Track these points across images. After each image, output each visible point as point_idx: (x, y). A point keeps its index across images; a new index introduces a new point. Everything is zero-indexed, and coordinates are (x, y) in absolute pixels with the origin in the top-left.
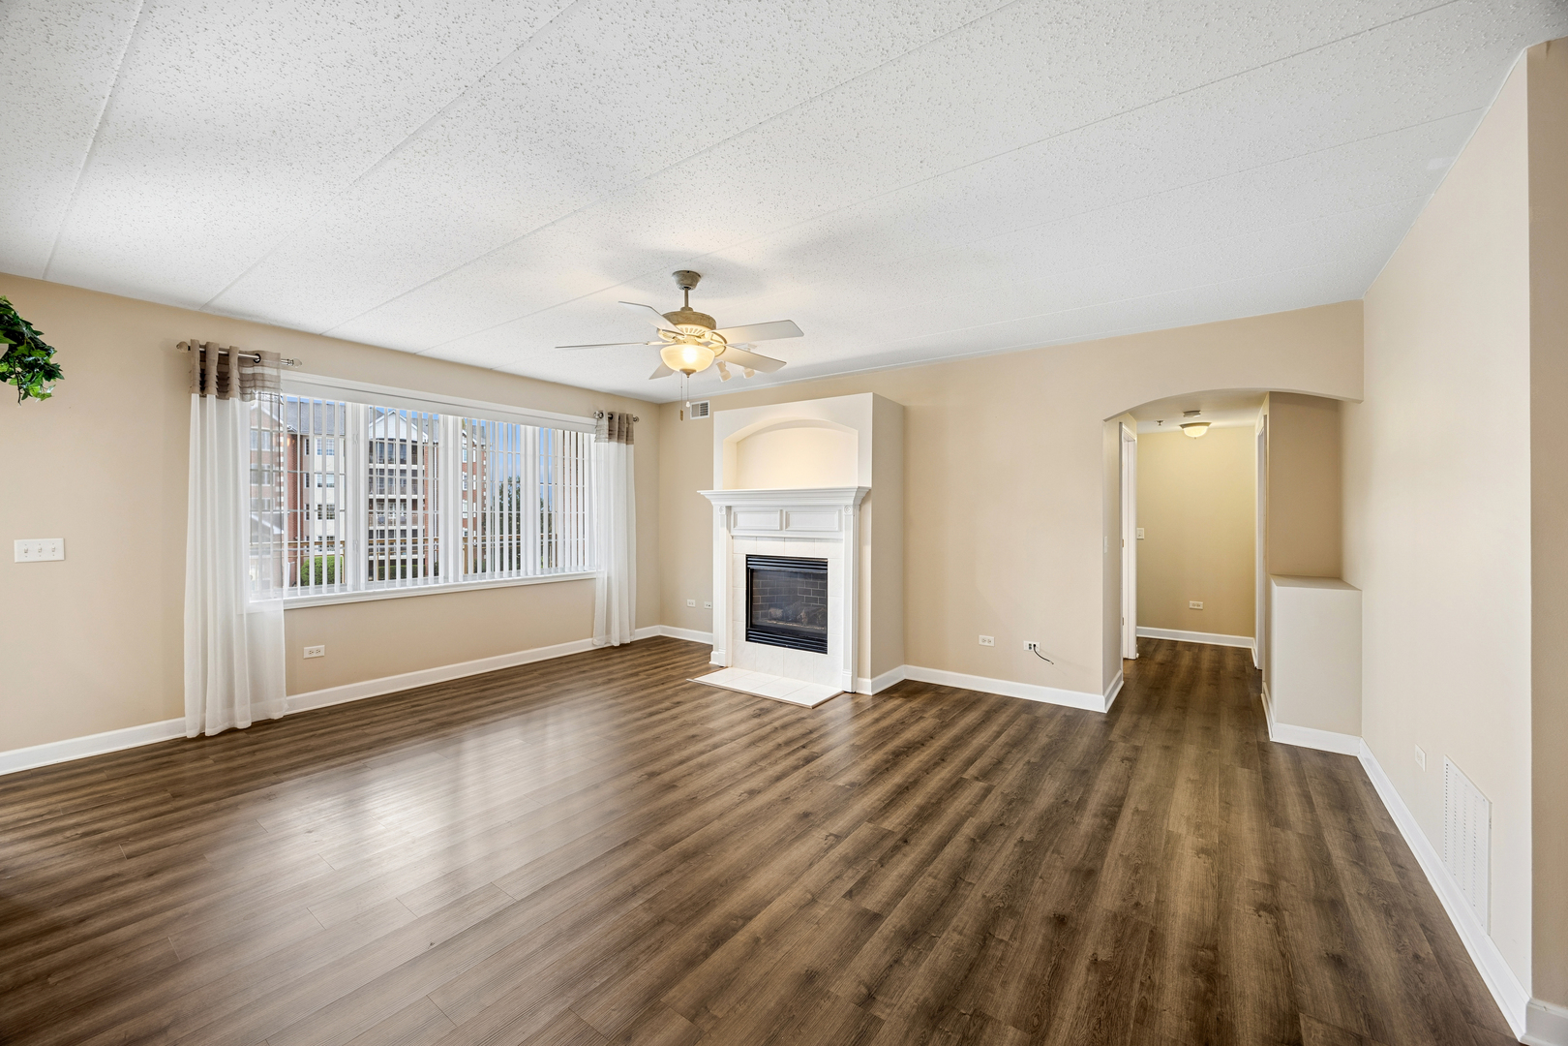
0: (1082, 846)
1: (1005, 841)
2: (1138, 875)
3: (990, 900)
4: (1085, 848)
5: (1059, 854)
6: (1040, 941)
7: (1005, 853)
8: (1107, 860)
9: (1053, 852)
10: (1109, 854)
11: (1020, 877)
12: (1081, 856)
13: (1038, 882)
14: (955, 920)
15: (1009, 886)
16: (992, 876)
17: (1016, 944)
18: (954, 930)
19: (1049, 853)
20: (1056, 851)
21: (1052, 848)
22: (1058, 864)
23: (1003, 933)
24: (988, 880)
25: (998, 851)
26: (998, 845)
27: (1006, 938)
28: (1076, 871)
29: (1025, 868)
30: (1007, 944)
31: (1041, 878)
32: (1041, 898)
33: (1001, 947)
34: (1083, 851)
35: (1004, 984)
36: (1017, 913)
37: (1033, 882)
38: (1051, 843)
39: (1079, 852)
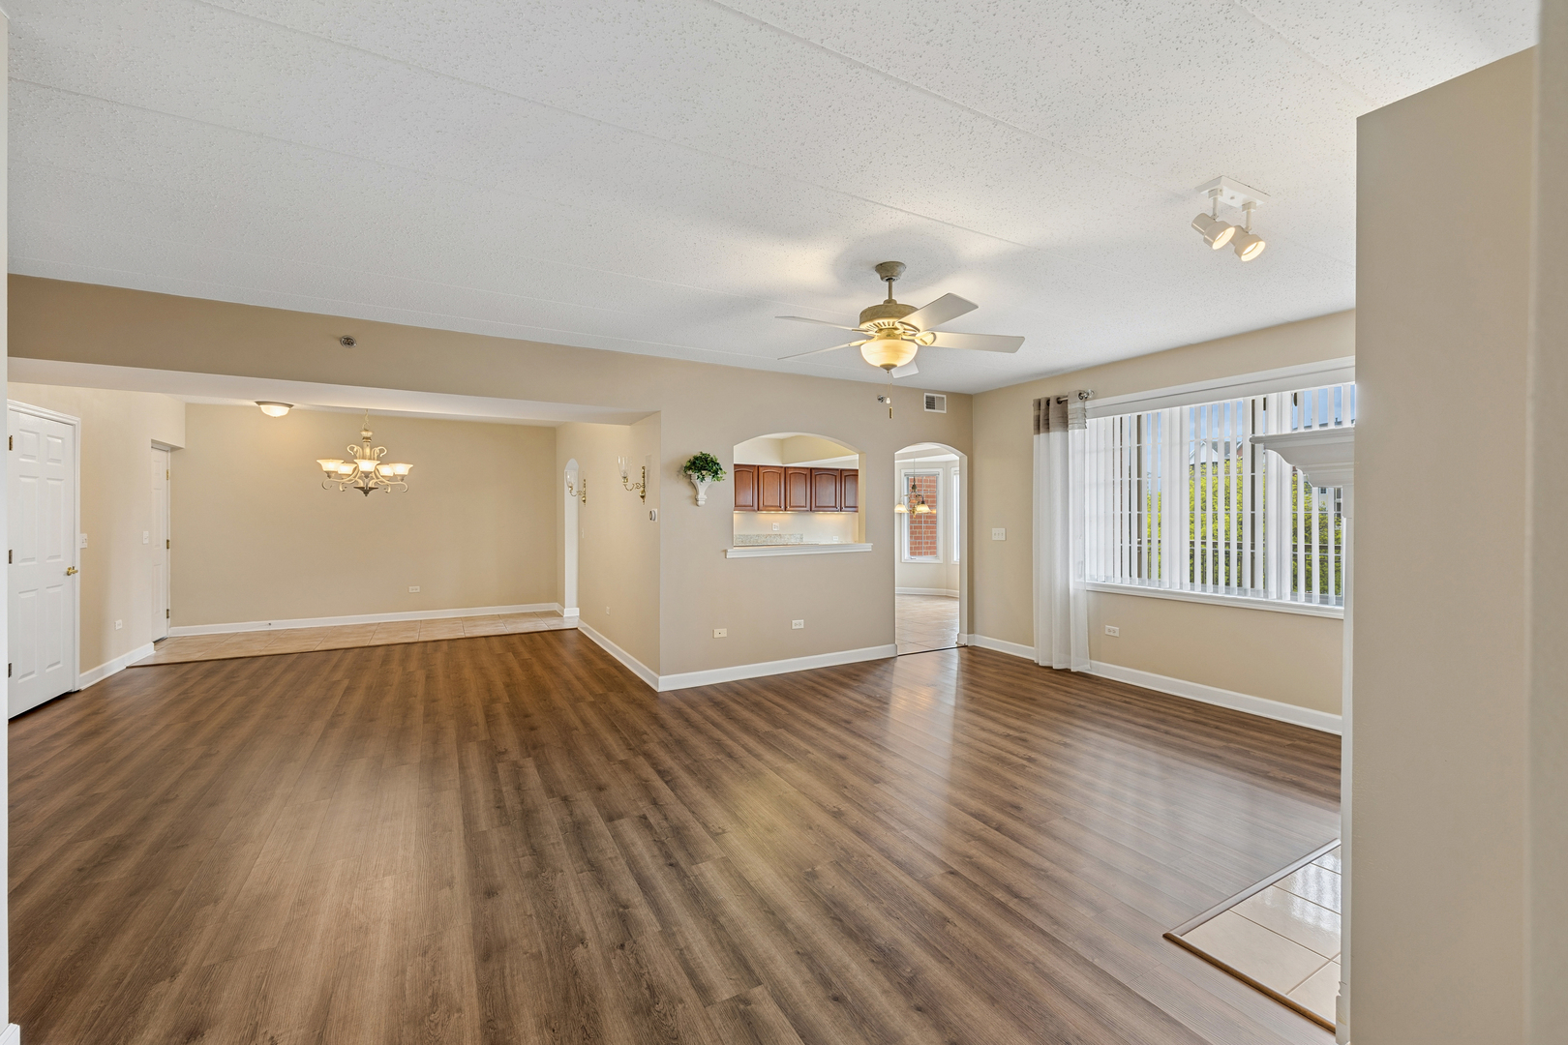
0: (513, 988)
1: (597, 928)
2: (430, 994)
3: (555, 871)
4: (508, 987)
5: (532, 955)
6: (497, 872)
7: (584, 917)
8: (474, 990)
9: (540, 953)
10: (475, 1000)
11: (549, 904)
12: (507, 971)
13: (530, 911)
14: (564, 847)
15: (551, 890)
16: (573, 890)
17: (512, 861)
18: (558, 843)
19: (543, 947)
20: (537, 956)
21: (545, 957)
22: (525, 942)
23: (527, 863)
24: (572, 884)
25: (592, 914)
26: (599, 920)
27: (521, 859)
28: (502, 948)
29: (552, 915)
30: (518, 857)
31: (531, 916)
32: (517, 899)
33: (520, 854)
34: (508, 979)
35: (503, 841)
36: (527, 877)
37: (535, 907)
38: (551, 963)
39: (513, 976)
